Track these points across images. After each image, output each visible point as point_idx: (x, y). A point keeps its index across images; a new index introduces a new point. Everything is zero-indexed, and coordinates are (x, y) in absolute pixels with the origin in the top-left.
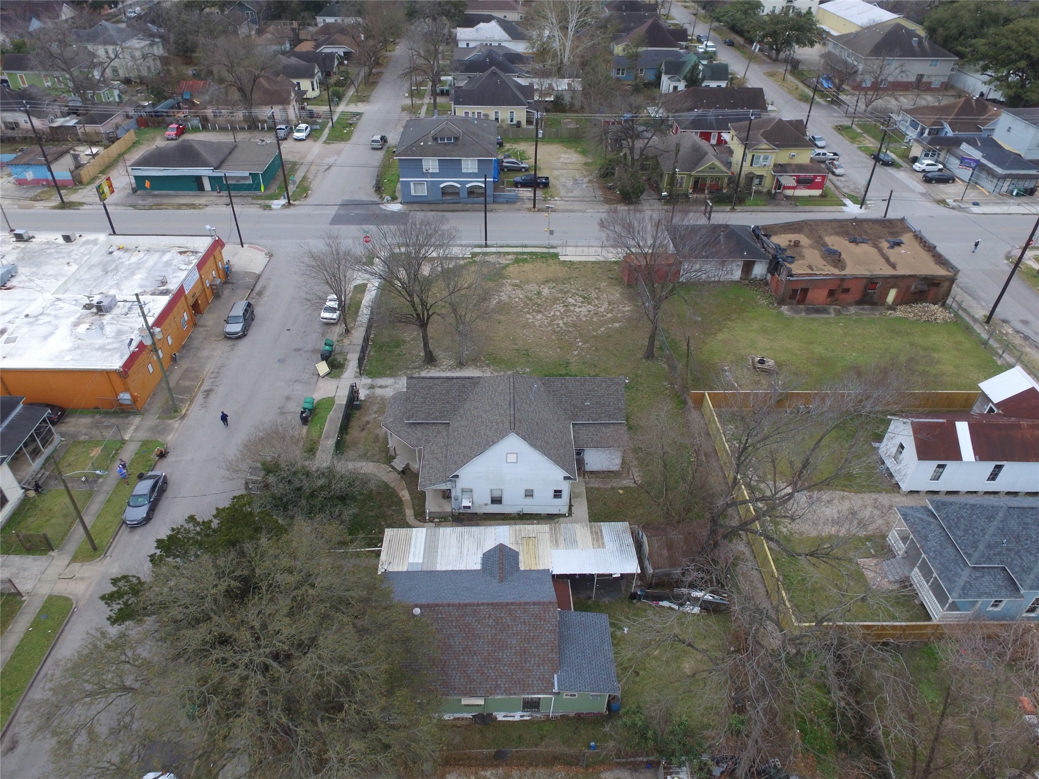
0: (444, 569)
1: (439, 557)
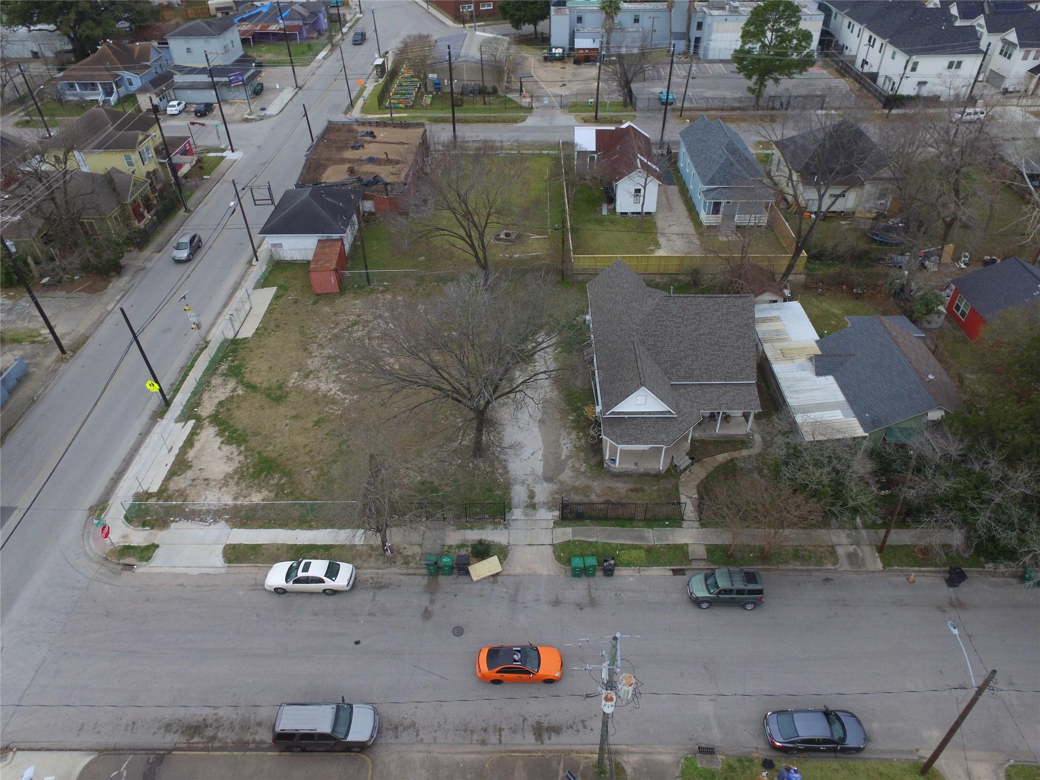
1: (828, 401)
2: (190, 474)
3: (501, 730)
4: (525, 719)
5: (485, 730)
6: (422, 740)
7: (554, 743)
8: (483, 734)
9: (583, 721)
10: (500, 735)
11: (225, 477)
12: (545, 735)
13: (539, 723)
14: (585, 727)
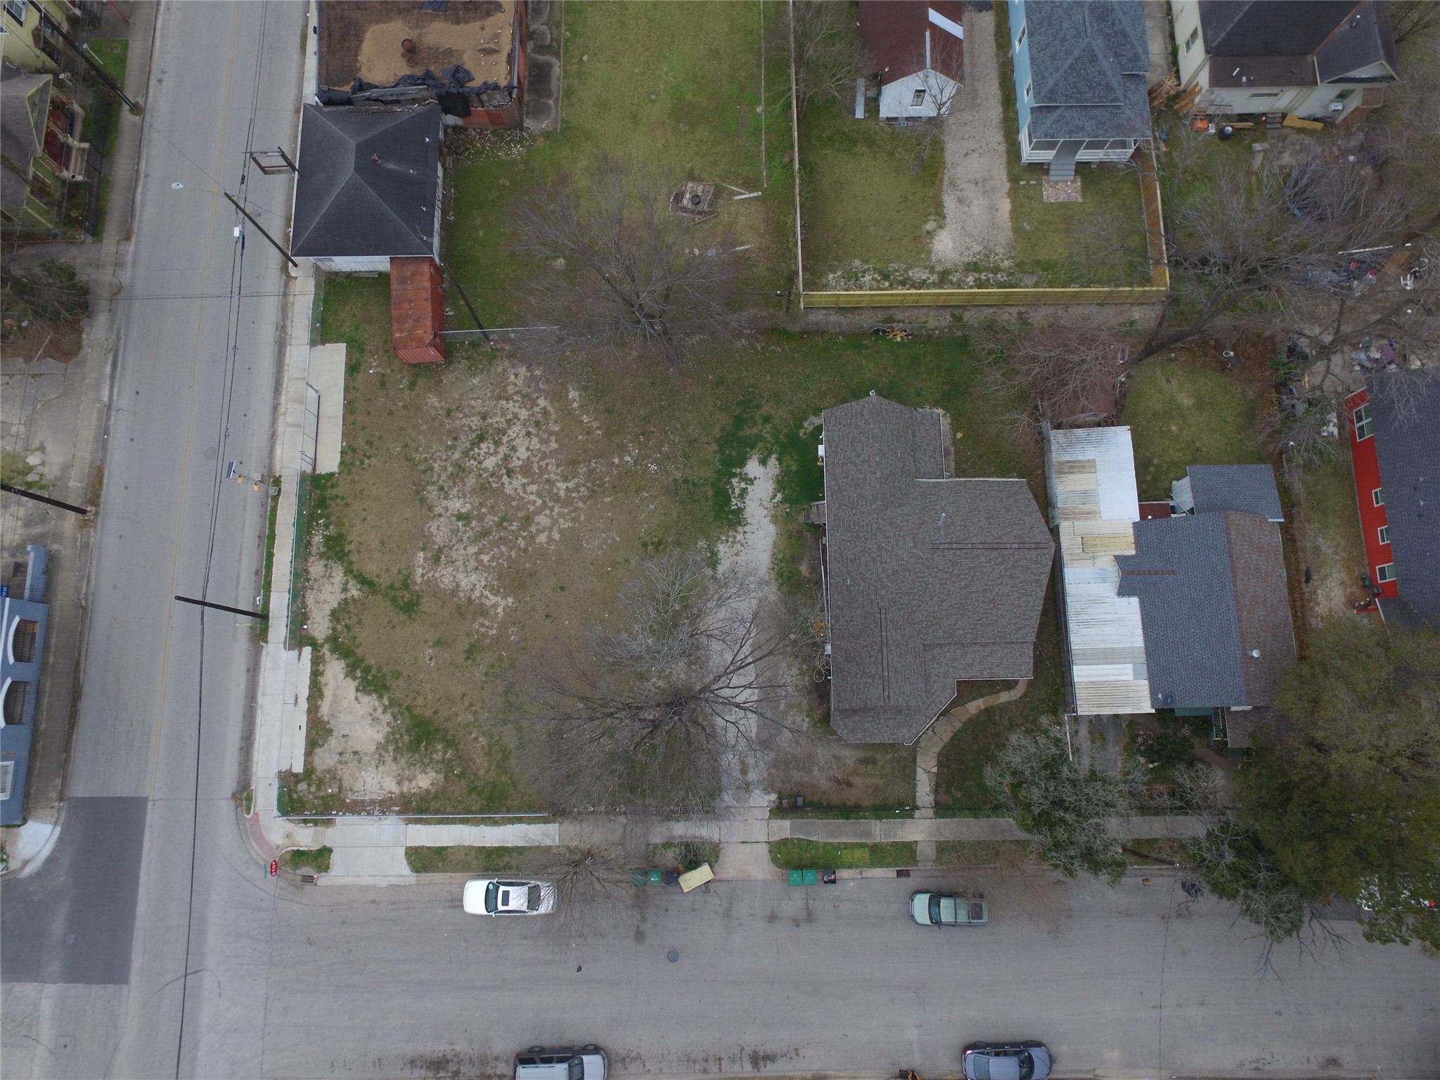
0: (1141, 638)
1: (1122, 646)
2: (333, 742)
3: (720, 1059)
4: (743, 1049)
5: (706, 1060)
6: (649, 1070)
7: (769, 1069)
8: (704, 1063)
9: (796, 1050)
10: (720, 1064)
11: (377, 749)
12: (761, 1064)
13: (755, 1052)
14: (798, 1055)
